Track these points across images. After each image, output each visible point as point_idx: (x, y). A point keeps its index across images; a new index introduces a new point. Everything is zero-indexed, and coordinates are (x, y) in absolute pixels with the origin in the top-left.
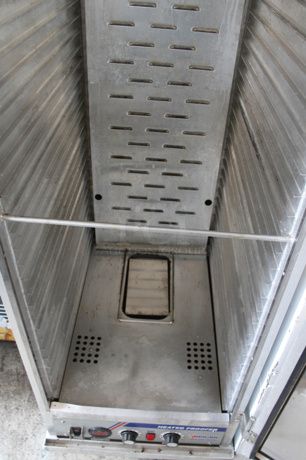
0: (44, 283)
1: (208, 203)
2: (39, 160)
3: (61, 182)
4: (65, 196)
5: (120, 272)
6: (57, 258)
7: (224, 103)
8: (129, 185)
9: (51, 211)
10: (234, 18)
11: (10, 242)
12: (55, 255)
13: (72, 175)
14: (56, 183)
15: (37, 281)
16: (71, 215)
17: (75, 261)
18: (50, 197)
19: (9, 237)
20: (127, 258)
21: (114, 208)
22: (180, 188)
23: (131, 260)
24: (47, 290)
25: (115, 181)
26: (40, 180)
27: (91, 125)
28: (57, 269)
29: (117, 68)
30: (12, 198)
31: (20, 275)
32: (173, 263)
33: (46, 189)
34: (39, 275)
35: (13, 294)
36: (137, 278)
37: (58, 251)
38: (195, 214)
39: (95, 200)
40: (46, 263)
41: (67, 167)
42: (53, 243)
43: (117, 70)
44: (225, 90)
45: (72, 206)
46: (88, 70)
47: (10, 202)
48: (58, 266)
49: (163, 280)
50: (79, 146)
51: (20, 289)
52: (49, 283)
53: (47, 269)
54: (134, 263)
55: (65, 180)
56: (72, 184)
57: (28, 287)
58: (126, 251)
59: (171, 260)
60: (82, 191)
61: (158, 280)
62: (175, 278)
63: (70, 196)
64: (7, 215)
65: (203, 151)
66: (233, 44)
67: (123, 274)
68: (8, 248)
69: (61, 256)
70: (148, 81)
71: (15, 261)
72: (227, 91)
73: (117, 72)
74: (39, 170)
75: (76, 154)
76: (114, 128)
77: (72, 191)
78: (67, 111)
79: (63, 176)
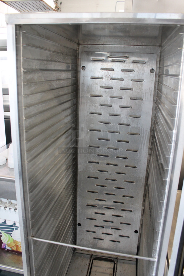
0: (45, 270)
1: (136, 232)
2: (50, 211)
3: (60, 218)
4: (61, 225)
5: (87, 267)
6: (54, 257)
7: (142, 183)
8: (95, 220)
9: (53, 233)
10: (145, 146)
11: (32, 248)
12: (53, 255)
13: (66, 214)
14: (57, 219)
15: (42, 268)
16: (64, 234)
17: (63, 259)
18: (54, 227)
19: (32, 246)
20: (92, 259)
21: (87, 231)
22: (121, 223)
23: (94, 260)
24: (46, 274)
25: (88, 217)
26: (50, 219)
27: (78, 190)
28: (53, 263)
29: (91, 165)
30: (36, 229)
31: (34, 265)
32: (117, 264)
33: (52, 223)
34: (43, 265)
35: (29, 274)
36: (96, 271)
37: (54, 253)
38: (129, 237)
39: (77, 226)
40: (48, 259)
41: (64, 211)
42: (53, 249)
43: (91, 166)
44: (142, 177)
45: (64, 230)
46: (78, 165)
47: (35, 231)
48: (53, 261)
49: (110, 274)
50: (71, 200)
51: (33, 272)
52: (48, 270)
53: (48, 262)
54: (96, 263)
55: (62, 218)
56: (66, 218)
57: (37, 271)
58: (92, 255)
59: (116, 262)
60: (71, 222)
61: (107, 274)
62: (117, 274)
63: (64, 225)
64: (33, 236)
65: (132, 205)
66: (145, 157)
67: (88, 268)
68: (31, 251)
69: (56, 256)
70: (106, 171)
71: (33, 258)
72: (143, 177)
73: (91, 167)
74: (50, 215)
75: (69, 204)
76: (89, 191)
77: (65, 222)
78: (66, 186)
79: (61, 216)
